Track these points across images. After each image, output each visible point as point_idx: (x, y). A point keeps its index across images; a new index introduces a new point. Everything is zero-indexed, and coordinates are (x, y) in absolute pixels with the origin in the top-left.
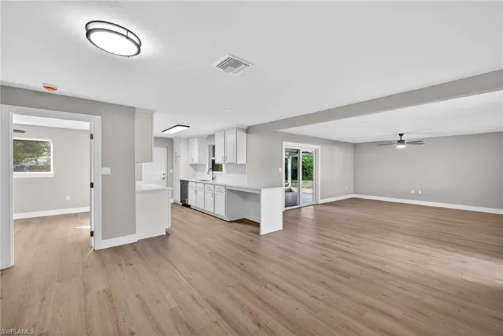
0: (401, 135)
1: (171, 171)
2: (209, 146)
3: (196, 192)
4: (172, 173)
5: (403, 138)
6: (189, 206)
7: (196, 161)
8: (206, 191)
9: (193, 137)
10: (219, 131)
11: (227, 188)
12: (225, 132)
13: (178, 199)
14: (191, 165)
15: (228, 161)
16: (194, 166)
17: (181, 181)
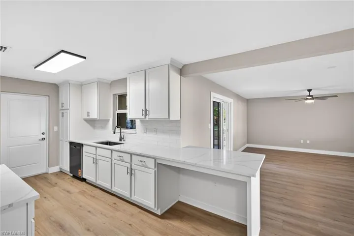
0: (309, 91)
1: (56, 129)
2: (114, 95)
3: (96, 162)
4: (58, 132)
5: (312, 93)
6: (84, 180)
7: (94, 115)
8: (114, 161)
9: (89, 83)
10: (134, 72)
11: (158, 161)
12: (145, 73)
13: (66, 167)
14: (86, 120)
15: (152, 116)
16: (92, 122)
17: (71, 143)
